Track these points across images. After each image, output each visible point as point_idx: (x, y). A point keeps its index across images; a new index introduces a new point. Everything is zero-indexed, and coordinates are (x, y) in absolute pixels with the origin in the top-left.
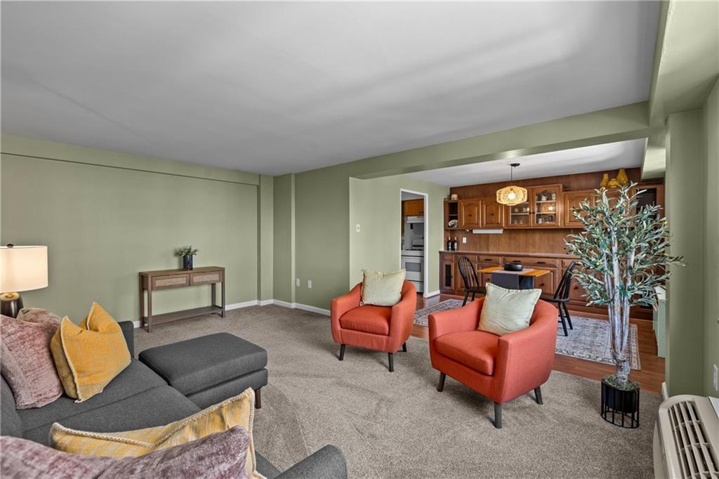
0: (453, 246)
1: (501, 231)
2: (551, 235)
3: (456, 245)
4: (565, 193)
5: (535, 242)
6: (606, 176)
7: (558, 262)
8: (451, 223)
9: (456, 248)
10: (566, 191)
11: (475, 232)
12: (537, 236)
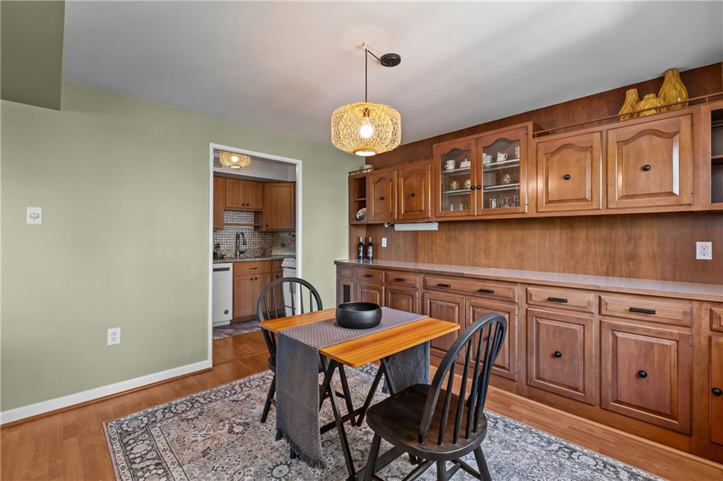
0: (366, 252)
1: (434, 227)
2: (518, 233)
3: (370, 250)
4: (537, 140)
5: (489, 248)
6: (632, 95)
7: (519, 292)
8: (360, 213)
9: (371, 255)
10: (539, 135)
11: (398, 227)
12: (494, 235)
